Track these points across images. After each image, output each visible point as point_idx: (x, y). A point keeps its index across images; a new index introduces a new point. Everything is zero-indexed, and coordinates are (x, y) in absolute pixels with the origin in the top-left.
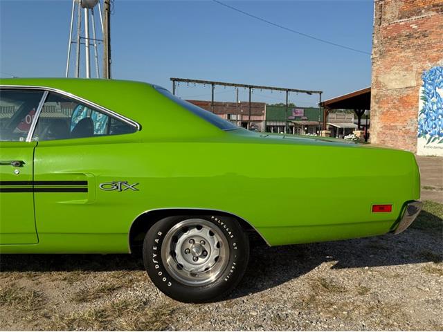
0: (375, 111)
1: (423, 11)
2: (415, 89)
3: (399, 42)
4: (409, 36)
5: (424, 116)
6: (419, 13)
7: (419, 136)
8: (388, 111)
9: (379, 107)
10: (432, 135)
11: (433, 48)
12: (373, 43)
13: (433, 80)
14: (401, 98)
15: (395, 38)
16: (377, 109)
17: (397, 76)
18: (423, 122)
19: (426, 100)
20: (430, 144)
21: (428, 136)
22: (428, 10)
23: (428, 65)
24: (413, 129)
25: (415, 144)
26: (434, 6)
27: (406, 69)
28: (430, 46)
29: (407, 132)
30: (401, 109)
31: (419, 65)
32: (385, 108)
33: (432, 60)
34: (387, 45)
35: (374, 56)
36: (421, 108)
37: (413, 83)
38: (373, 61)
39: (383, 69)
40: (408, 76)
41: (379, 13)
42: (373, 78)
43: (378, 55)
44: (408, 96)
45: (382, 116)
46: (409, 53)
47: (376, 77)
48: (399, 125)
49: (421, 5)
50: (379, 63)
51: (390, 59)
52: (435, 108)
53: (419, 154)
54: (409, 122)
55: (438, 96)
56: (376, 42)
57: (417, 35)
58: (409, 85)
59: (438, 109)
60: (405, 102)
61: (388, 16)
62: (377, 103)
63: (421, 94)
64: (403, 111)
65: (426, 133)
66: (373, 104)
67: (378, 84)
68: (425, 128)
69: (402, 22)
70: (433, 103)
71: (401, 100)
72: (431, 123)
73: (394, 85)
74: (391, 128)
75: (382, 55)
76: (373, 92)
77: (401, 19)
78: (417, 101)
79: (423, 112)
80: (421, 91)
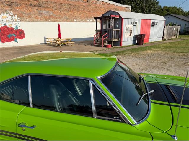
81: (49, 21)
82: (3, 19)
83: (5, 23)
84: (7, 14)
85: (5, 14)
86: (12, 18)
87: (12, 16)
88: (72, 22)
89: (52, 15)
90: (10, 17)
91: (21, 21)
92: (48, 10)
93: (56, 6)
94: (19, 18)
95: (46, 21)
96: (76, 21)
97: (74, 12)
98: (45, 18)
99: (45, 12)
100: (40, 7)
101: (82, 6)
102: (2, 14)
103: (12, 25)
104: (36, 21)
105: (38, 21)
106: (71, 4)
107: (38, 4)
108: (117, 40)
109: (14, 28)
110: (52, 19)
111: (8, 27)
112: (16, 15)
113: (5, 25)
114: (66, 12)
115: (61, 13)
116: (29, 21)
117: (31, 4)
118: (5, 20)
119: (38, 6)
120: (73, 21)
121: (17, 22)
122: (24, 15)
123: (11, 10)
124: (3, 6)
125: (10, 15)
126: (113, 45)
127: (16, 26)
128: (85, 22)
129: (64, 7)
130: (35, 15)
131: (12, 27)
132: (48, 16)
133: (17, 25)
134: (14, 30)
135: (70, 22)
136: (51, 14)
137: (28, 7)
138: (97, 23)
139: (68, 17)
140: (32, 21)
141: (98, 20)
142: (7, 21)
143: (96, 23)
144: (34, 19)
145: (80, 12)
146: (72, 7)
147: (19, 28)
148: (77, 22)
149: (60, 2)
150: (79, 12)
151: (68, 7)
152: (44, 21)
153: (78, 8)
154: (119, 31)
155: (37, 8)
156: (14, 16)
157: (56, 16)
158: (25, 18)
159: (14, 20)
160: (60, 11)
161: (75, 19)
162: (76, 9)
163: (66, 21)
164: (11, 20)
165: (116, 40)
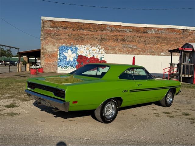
0: (42, 57)
1: (58, 27)
2: (56, 52)
3: (51, 36)
4: (54, 35)
5: (59, 60)
6: (57, 28)
7: (58, 67)
8: (47, 58)
9: (44, 57)
10: (62, 67)
11: (62, 40)
12: (41, 34)
13: (62, 50)
14: (52, 54)
15: (49, 34)
16: (43, 57)
17: (50, 47)
18: (59, 62)
19: (60, 56)
20: (62, 69)
21: (61, 67)
22: (60, 27)
23: (60, 45)
24: (56, 64)
25: (57, 69)
26: (62, 27)
27: (53, 45)
28: (61, 39)
29: (54, 65)
30: (52, 58)
31: (58, 44)
32: (46, 57)
33: (61, 43)
34: (46, 36)
35: (42, 39)
36: (58, 58)
37: (56, 50)
38: (41, 40)
39: (45, 43)
40: (54, 47)
41: (43, 24)
42: (41, 46)
43: (43, 39)
44: (54, 53)
45: (45, 60)
46: (54, 40)
47: (43, 46)
48: (51, 63)
49: (58, 25)
50: (43, 41)
51: (47, 40)
52: (63, 58)
53: (58, 72)
54: (55, 62)
55: (64, 55)
56: (42, 34)
57: (57, 35)
58: (54, 50)
59: (64, 58)
60: (53, 55)
61: (46, 26)
62: (43, 55)
63: (58, 54)
64: (53, 58)
65: (60, 66)
66: (41, 55)
67: (43, 48)
68: (60, 64)
69: (52, 29)
70: (62, 57)
71: (52, 55)
72: (62, 63)
73: (49, 49)
74: (49, 64)
75: (45, 39)
76: (42, 51)
77: (51, 28)
78: (57, 56)
79: (59, 59)
80: (58, 53)
81: (132, 54)
82: (93, 52)
83: (93, 54)
84: (96, 47)
85: (95, 47)
86: (100, 51)
87: (100, 49)
88: (158, 55)
89: (135, 49)
90: (98, 50)
91: (106, 53)
92: (132, 44)
93: (142, 40)
94: (104, 51)
95: (128, 54)
96: (163, 54)
97: (162, 45)
98: (128, 51)
99: (129, 46)
100: (125, 41)
101: (175, 38)
102: (93, 48)
103: (98, 56)
104: (119, 54)
105: (121, 54)
106: (159, 37)
107: (123, 39)
108: (189, 76)
109: (99, 59)
110: (135, 52)
111: (95, 57)
112: (103, 49)
113: (93, 56)
114: (152, 46)
115: (146, 47)
116: (113, 54)
117: (117, 39)
118: (94, 52)
119: (124, 40)
120: (160, 55)
121: (102, 54)
122: (109, 48)
123: (100, 44)
124: (95, 41)
125: (98, 48)
126: (182, 81)
127: (101, 58)
128: (176, 56)
129: (150, 40)
130: (119, 49)
131: (98, 58)
132: (131, 50)
133: (102, 56)
134: (99, 60)
135: (156, 55)
136: (135, 47)
137: (114, 41)
138: (173, 57)
139: (153, 50)
140: (115, 54)
141: (174, 53)
142: (95, 53)
143: (171, 56)
144: (117, 52)
145: (171, 45)
146: (160, 40)
147: (103, 59)
148: (165, 55)
149: (147, 36)
150: (169, 44)
151: (156, 40)
152: (126, 54)
153: (168, 41)
154: (191, 65)
155: (122, 42)
156: (101, 49)
157: (140, 50)
158: (109, 51)
159: (101, 52)
160: (146, 45)
161: (162, 52)
162: (165, 41)
163: (151, 55)
164: (98, 53)
165: (187, 76)
